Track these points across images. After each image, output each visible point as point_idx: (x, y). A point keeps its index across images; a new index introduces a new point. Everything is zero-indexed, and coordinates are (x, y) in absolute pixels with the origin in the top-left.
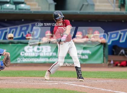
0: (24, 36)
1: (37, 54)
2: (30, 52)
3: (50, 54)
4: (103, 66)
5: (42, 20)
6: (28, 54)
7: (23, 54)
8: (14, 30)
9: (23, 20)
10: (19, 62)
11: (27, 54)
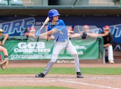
0: (18, 32)
1: (31, 50)
2: (24, 49)
3: (44, 50)
4: (99, 61)
5: (36, 15)
6: (22, 51)
7: (16, 50)
8: (7, 26)
9: (16, 16)
10: (12, 59)
11: (20, 51)
